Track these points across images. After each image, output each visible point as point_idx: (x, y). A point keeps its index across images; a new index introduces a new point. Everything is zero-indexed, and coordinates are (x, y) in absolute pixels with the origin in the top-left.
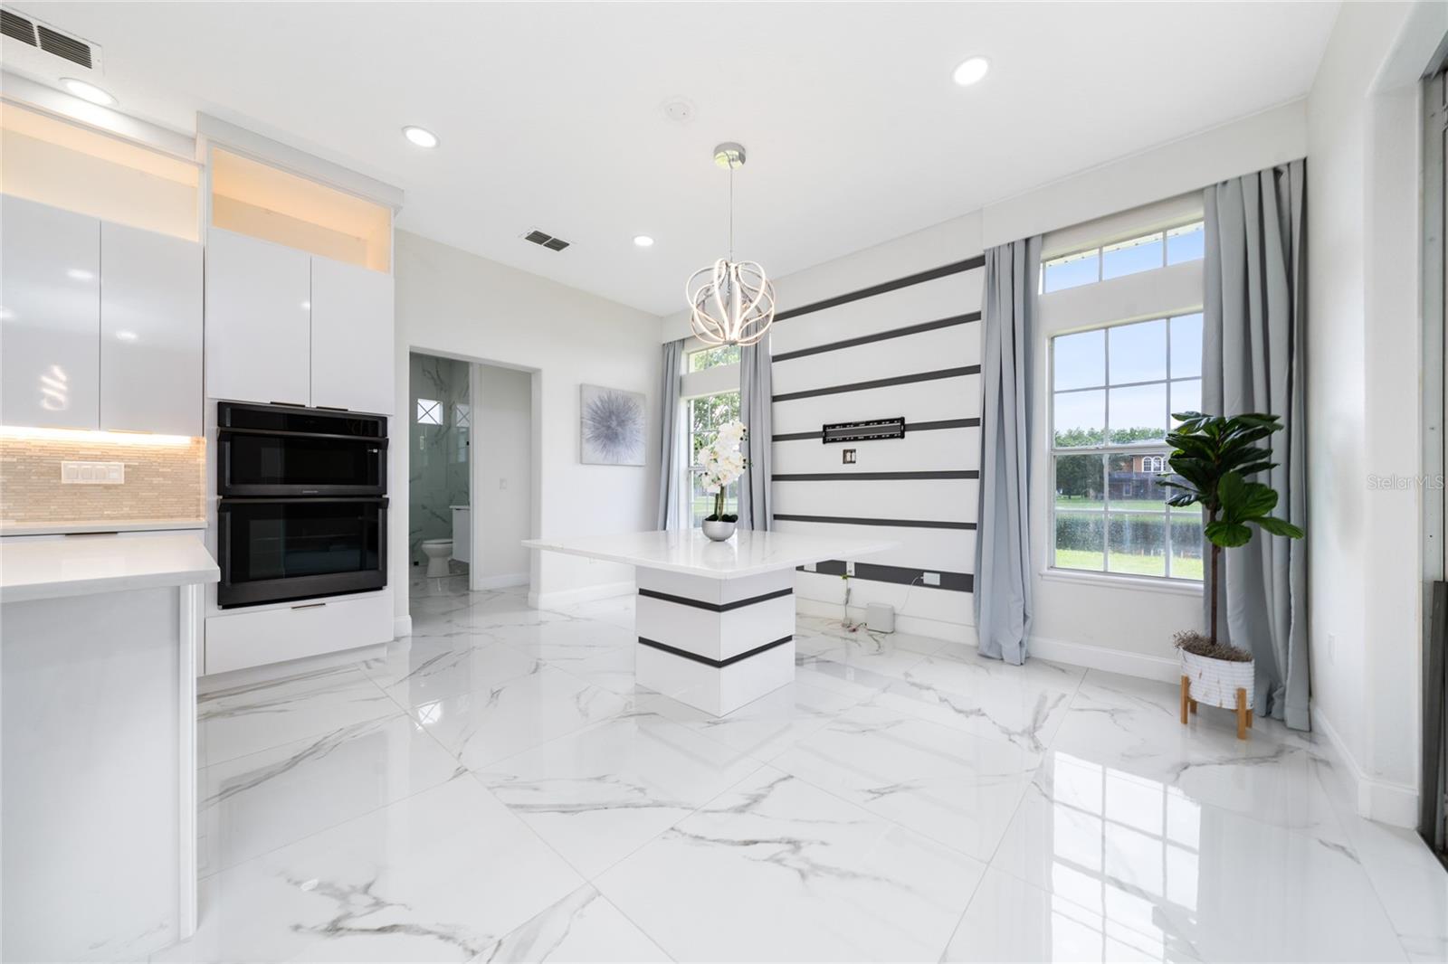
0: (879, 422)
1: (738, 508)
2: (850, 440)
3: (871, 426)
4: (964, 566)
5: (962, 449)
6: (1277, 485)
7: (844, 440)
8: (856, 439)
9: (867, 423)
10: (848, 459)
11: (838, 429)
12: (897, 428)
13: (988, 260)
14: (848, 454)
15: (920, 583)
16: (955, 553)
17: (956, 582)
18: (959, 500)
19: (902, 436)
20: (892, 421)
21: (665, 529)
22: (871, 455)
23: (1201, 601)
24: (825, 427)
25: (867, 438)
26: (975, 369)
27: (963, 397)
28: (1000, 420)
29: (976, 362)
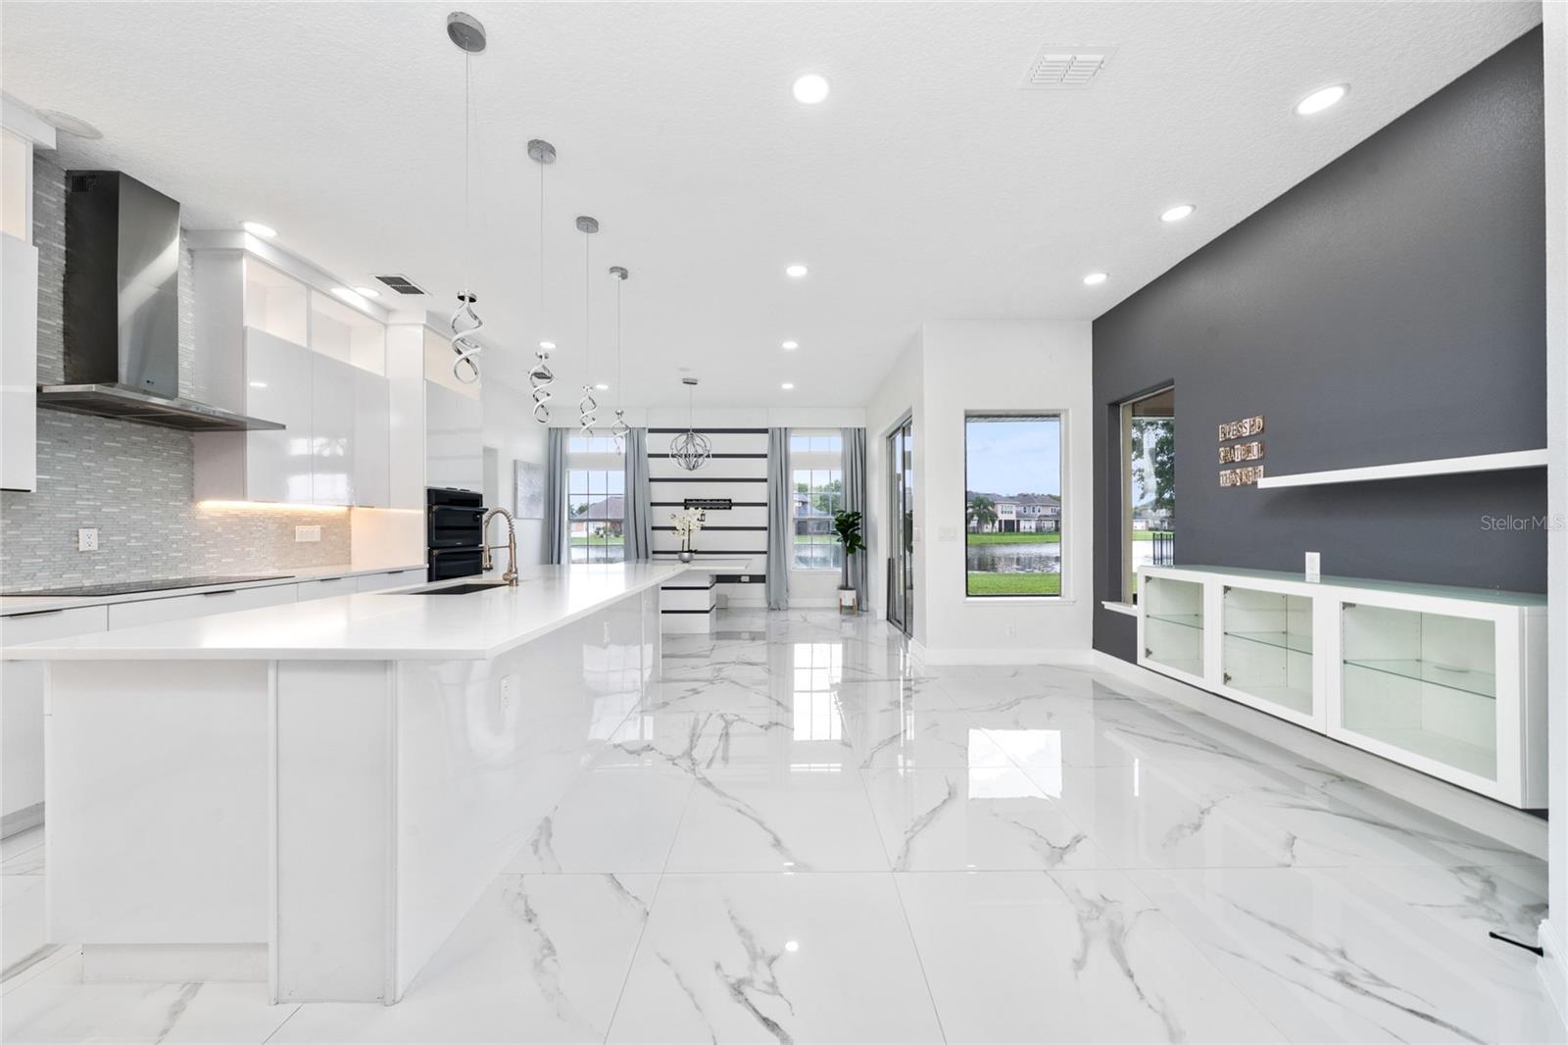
0: (718, 500)
1: (625, 541)
3: (712, 502)
4: (760, 571)
5: (759, 517)
6: (860, 534)
8: (706, 509)
9: (710, 500)
11: (693, 502)
12: (727, 504)
13: (770, 431)
14: (702, 516)
15: (740, 582)
16: (757, 566)
17: (755, 579)
18: (759, 541)
19: (730, 508)
20: (725, 500)
21: (559, 562)
22: (714, 517)
23: (841, 576)
24: (686, 500)
25: (711, 508)
26: (765, 480)
27: (760, 492)
28: (776, 505)
29: (765, 477)
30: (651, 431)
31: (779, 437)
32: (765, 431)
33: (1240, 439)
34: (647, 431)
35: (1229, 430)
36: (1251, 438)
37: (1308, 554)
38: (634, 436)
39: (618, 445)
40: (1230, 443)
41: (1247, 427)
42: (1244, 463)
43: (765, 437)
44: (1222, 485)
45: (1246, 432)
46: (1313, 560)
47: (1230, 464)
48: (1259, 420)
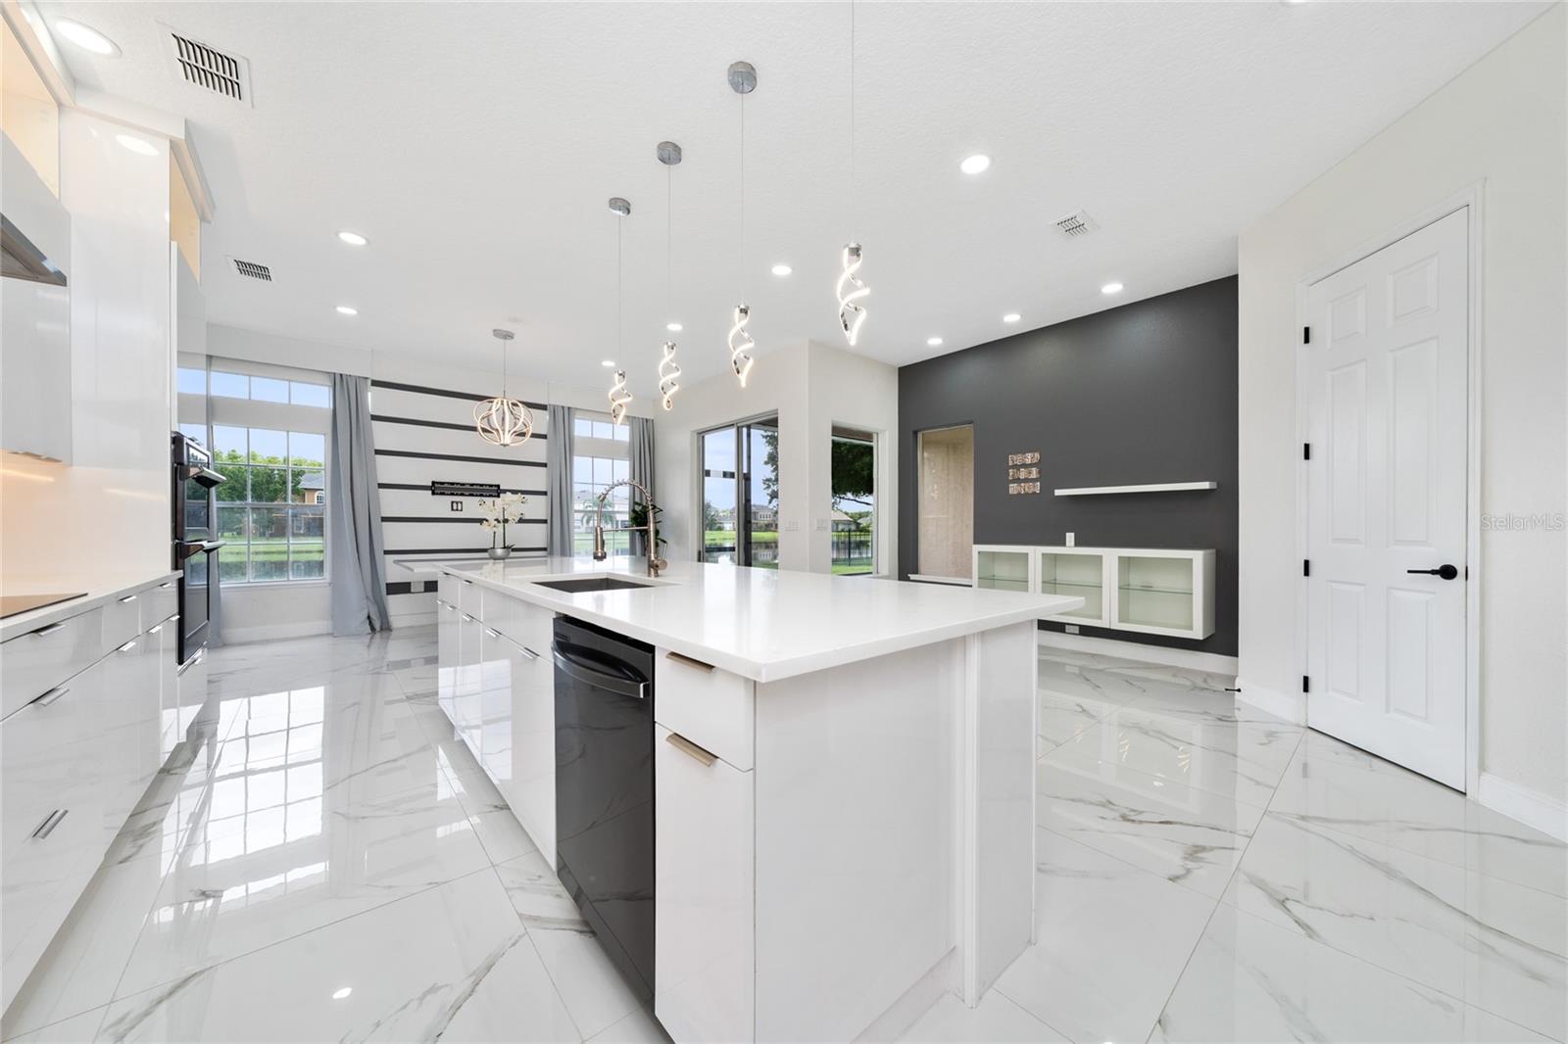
0: (482, 485)
2: (457, 495)
3: (475, 487)
5: (537, 508)
7: (452, 494)
8: (462, 495)
9: (472, 485)
10: (455, 508)
11: (446, 485)
12: (494, 491)
13: (551, 408)
14: (455, 505)
19: (497, 497)
20: (491, 486)
22: (471, 506)
24: (433, 483)
25: (471, 495)
26: (546, 466)
27: (537, 479)
28: (559, 496)
29: (544, 461)
30: (375, 383)
31: (563, 417)
32: (543, 407)
33: (1025, 466)
34: (369, 382)
35: (1016, 459)
36: (1031, 465)
37: (1068, 534)
38: (346, 388)
39: (319, 397)
40: (1017, 467)
41: (1029, 458)
42: (1026, 480)
43: (545, 415)
44: (1010, 492)
45: (1028, 461)
46: (1070, 537)
47: (1018, 481)
48: (1037, 455)
